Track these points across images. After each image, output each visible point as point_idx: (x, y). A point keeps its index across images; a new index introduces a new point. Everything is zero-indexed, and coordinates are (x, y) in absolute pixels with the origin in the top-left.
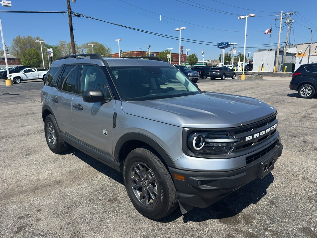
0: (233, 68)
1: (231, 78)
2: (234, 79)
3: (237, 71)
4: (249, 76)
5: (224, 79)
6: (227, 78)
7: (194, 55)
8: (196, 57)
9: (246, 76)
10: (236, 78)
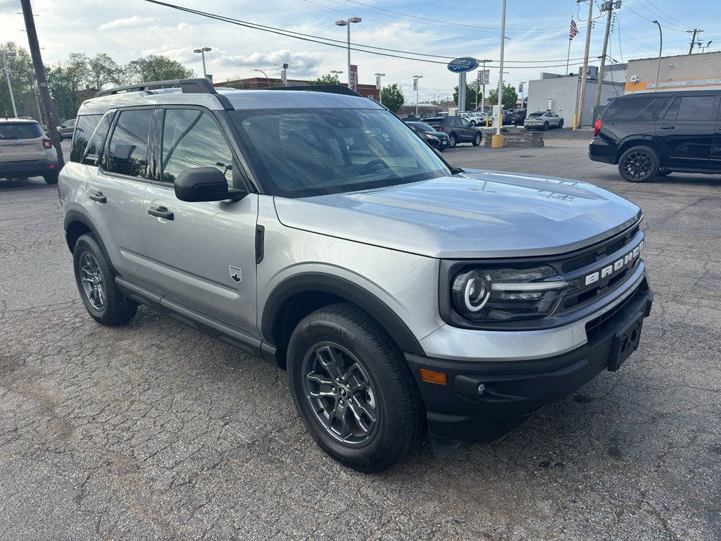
0: (481, 119)
1: (471, 144)
2: (478, 145)
3: (490, 125)
4: (512, 139)
5: (455, 147)
6: (461, 144)
7: (394, 87)
8: (398, 92)
9: (505, 139)
10: (483, 143)
